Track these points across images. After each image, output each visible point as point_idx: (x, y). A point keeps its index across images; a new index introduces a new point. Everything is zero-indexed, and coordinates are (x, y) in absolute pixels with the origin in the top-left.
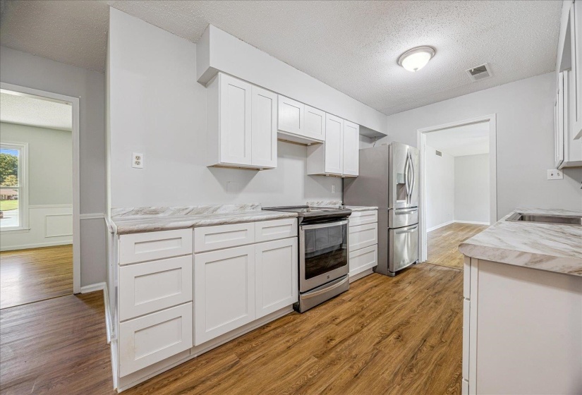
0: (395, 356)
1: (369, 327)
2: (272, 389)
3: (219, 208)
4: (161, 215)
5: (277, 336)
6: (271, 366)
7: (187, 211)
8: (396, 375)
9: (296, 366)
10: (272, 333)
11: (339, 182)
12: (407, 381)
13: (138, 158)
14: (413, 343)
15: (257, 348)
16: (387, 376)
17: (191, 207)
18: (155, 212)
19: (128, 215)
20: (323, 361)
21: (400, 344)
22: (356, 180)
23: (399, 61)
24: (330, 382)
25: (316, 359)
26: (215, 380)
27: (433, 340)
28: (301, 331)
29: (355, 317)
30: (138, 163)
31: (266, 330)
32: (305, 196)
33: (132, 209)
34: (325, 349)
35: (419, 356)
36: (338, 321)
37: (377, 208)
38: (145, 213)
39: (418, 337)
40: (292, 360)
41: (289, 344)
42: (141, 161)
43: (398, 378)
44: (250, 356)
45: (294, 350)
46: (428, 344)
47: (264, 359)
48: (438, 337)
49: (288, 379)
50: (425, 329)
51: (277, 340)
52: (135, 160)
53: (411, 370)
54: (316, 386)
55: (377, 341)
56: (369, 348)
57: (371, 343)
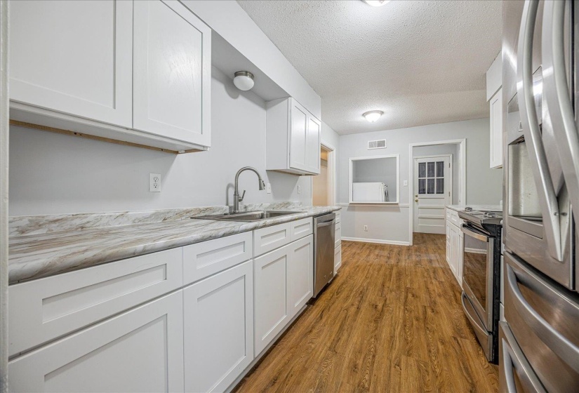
8: (367, 289)
21: (373, 302)
34: (410, 291)
35: (359, 299)
43: (365, 288)
46: (356, 306)
48: (350, 313)
55: (388, 302)
56: (388, 297)
57: (390, 300)
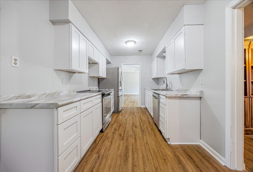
0: (138, 131)
1: (127, 127)
2: (120, 154)
3: (61, 92)
4: (32, 98)
5: (103, 142)
6: (112, 149)
7: (47, 95)
9: (119, 145)
10: (100, 142)
11: (97, 80)
12: (145, 134)
13: (16, 60)
14: (139, 127)
15: (101, 148)
16: (141, 135)
17: (48, 92)
18: (29, 97)
19: (12, 100)
20: (125, 140)
21: (137, 128)
22: (105, 79)
23: (126, 42)
24: (131, 143)
25: (122, 141)
26: (98, 164)
27: (142, 124)
28: (110, 137)
29: (121, 127)
30: (15, 64)
31: (97, 142)
32: (89, 86)
33: (14, 95)
34: (122, 138)
35: (142, 128)
36: (117, 129)
37: (113, 90)
38: (23, 98)
39: (139, 125)
40: (116, 145)
41: (110, 142)
42: (17, 62)
43: (143, 135)
44: (101, 151)
45: (114, 142)
47: (107, 149)
49: (121, 149)
50: (138, 123)
51: (105, 143)
52: (13, 61)
53: (144, 132)
54: (129, 146)
55: (132, 130)
56: (132, 132)
57: (131, 131)
